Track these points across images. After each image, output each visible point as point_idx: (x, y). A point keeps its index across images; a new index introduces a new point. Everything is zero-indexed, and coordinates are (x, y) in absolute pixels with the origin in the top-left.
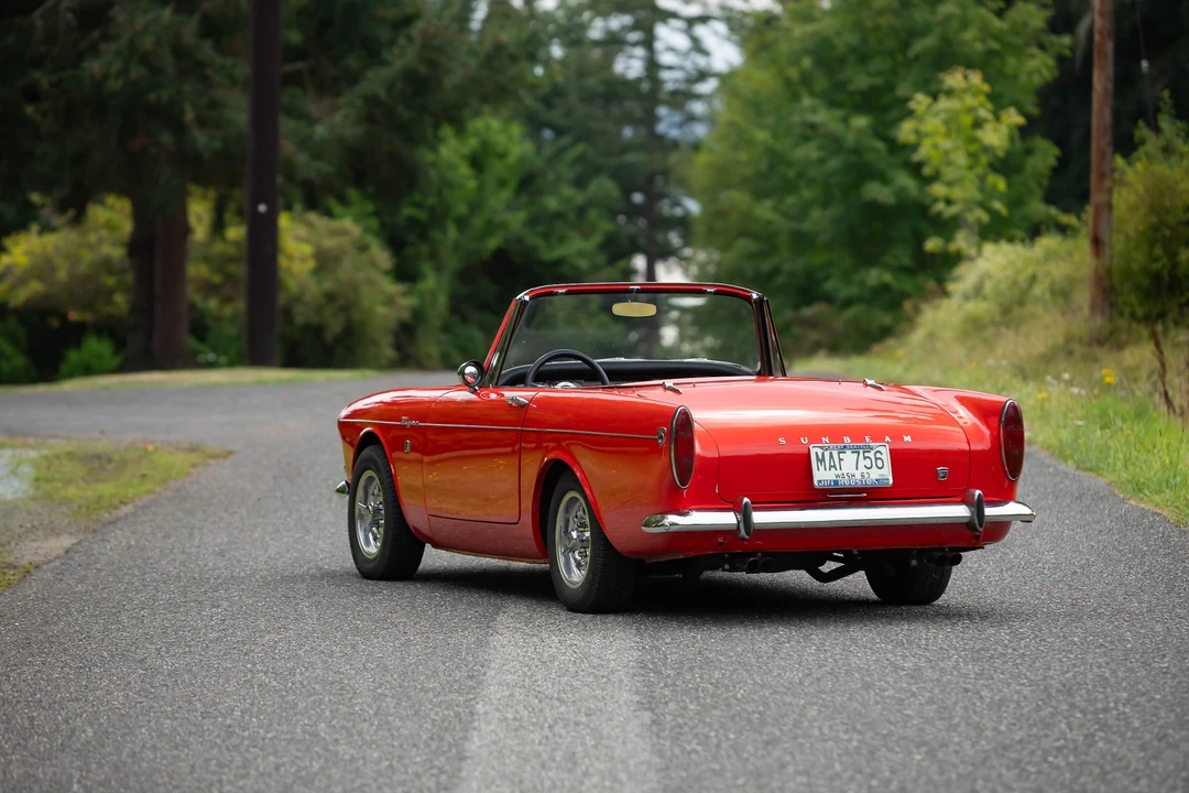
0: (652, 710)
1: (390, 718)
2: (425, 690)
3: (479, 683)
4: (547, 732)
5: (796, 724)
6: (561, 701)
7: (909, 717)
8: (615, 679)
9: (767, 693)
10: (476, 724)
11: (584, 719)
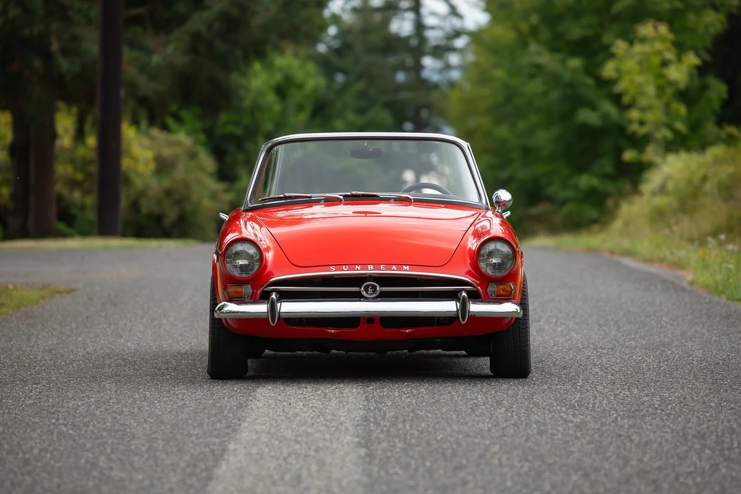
0: (368, 448)
1: (158, 454)
2: (190, 435)
3: (234, 431)
4: (282, 462)
5: (481, 456)
6: (297, 442)
7: (572, 452)
8: (342, 428)
9: (461, 437)
10: (226, 457)
11: (313, 453)
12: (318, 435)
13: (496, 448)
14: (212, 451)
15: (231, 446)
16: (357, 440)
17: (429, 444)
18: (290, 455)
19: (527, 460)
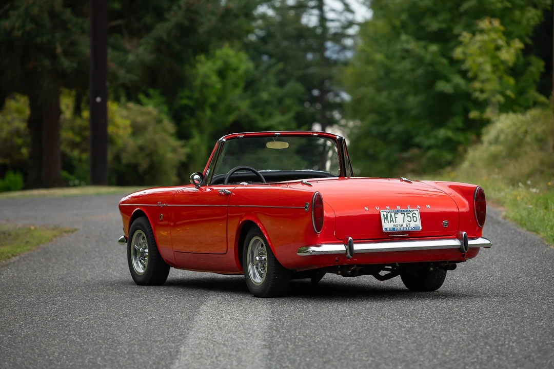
0: (270, 348)
1: (135, 355)
2: (155, 341)
3: (184, 338)
4: (214, 359)
5: (342, 354)
6: (225, 345)
7: (401, 349)
8: (255, 334)
9: (331, 340)
10: (178, 356)
11: (234, 353)
12: (238, 340)
13: (352, 347)
14: (170, 352)
15: (182, 349)
16: (264, 343)
17: (310, 346)
18: (220, 355)
19: (371, 355)
